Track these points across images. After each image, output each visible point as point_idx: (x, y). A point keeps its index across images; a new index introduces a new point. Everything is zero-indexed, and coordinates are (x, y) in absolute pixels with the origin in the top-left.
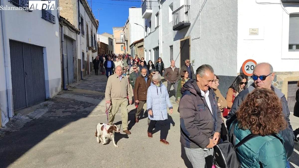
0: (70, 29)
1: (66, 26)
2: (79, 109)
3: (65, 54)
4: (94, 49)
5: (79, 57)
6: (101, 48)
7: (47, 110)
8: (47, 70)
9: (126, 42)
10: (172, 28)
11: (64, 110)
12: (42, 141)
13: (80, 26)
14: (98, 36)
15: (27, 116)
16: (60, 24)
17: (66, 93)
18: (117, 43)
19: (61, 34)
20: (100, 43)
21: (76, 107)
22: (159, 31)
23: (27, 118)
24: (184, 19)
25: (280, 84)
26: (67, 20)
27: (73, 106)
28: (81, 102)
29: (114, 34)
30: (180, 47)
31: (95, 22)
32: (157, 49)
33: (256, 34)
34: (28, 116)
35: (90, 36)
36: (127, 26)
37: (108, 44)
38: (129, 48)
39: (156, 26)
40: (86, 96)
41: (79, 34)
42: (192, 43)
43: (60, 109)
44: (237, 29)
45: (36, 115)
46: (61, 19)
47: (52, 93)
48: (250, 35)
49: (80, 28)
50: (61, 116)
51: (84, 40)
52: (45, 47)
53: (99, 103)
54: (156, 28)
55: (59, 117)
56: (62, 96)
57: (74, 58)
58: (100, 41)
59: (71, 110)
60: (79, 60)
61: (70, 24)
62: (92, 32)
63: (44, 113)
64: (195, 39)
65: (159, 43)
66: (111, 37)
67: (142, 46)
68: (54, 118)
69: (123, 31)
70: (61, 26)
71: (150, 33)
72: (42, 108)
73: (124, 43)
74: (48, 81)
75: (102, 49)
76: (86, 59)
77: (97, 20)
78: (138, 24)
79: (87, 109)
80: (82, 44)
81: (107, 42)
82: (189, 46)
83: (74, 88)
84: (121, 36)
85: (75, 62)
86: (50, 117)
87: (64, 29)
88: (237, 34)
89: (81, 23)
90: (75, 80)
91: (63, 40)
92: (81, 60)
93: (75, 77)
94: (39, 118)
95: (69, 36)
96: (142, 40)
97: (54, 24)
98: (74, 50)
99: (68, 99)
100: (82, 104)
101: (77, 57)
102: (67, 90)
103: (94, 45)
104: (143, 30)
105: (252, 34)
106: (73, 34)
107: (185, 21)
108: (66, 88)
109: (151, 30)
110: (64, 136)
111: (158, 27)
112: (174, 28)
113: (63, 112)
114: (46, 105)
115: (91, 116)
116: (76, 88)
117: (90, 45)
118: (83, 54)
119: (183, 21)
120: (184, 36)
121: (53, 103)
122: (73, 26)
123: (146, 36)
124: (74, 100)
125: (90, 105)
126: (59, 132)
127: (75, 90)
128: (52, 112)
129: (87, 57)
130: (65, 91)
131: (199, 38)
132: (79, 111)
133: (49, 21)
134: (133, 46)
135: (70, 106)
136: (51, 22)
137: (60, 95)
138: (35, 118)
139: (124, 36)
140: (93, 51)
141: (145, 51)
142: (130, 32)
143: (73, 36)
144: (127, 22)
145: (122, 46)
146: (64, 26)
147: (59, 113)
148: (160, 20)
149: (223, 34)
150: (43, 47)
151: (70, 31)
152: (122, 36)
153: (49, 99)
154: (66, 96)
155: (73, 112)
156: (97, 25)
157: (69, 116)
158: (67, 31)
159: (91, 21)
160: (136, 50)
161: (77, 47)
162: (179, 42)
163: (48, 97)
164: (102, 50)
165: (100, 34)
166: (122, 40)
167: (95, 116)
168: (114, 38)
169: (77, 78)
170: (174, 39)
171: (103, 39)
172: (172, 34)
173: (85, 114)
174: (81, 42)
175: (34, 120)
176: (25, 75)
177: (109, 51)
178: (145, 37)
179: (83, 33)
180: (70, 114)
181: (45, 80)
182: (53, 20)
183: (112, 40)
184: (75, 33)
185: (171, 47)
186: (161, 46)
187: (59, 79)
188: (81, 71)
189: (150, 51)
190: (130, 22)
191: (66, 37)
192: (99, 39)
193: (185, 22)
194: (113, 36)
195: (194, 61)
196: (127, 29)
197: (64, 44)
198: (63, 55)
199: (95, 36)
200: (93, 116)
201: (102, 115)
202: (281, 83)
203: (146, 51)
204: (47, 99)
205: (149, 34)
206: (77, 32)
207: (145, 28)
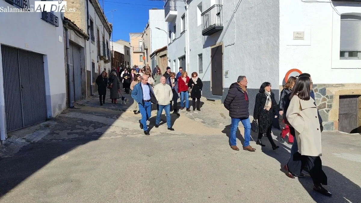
0: (76, 34)
1: (72, 29)
2: (88, 130)
3: (71, 65)
4: (107, 59)
5: (89, 68)
6: (115, 58)
7: (48, 131)
8: (48, 83)
9: (145, 50)
10: (201, 33)
11: (69, 131)
12: (42, 168)
13: (89, 30)
14: (111, 44)
15: (23, 139)
16: (64, 26)
17: (72, 111)
18: (134, 53)
19: (65, 39)
20: (113, 52)
21: (85, 128)
22: (186, 37)
23: (24, 141)
24: (215, 21)
25: (330, 99)
26: (73, 23)
27: (81, 127)
28: (91, 122)
29: (131, 42)
30: (211, 56)
31: (108, 27)
32: (183, 58)
33: (302, 38)
34: (25, 139)
35: (101, 43)
36: (147, 31)
37: (123, 54)
38: (149, 58)
39: (182, 31)
40: (97, 115)
41: (88, 40)
42: (225, 50)
43: (65, 130)
44: (279, 32)
45: (35, 138)
46: (66, 21)
47: (54, 111)
48: (294, 39)
49: (90, 33)
50: (66, 139)
51: (94, 47)
52: (46, 55)
53: (113, 122)
54: (182, 34)
55: (63, 140)
56: (67, 115)
57: (82, 69)
58: (114, 50)
59: (78, 131)
60: (89, 72)
61: (77, 27)
62: (104, 38)
63: (44, 135)
64: (228, 45)
65: (185, 52)
66: (128, 45)
67: (165, 55)
68: (57, 141)
69: (142, 37)
70: (66, 29)
71: (175, 39)
72: (43, 130)
73: (143, 51)
74: (50, 96)
75: (117, 59)
76: (96, 71)
77: (111, 24)
78: (160, 29)
79: (98, 130)
80: (92, 52)
81: (122, 51)
82: (222, 54)
83: (82, 105)
84: (139, 44)
85: (83, 74)
86: (52, 140)
87: (69, 33)
88: (279, 39)
89: (90, 26)
90: (84, 97)
91: (68, 47)
92: (90, 72)
93: (83, 93)
94: (39, 141)
95: (76, 42)
96: (165, 49)
97: (57, 26)
98: (82, 60)
99: (74, 118)
100: (92, 125)
101: (85, 68)
102: (73, 107)
103: (106, 54)
104: (167, 35)
105: (296, 38)
106: (81, 40)
107: (217, 23)
108: (71, 105)
109: (175, 36)
110: (69, 162)
111: (184, 31)
112: (204, 33)
113: (69, 134)
114: (47, 126)
115: (102, 138)
116: (84, 105)
117: (102, 54)
118: (93, 64)
119: (214, 24)
120: (216, 42)
121: (56, 123)
122: (81, 30)
123: (169, 43)
124: (82, 120)
125: (101, 125)
126: (64, 158)
127: (83, 108)
128: (55, 133)
129: (98, 68)
130: (71, 109)
131: (233, 45)
132: (88, 132)
133: (51, 23)
134: (155, 56)
135: (77, 126)
136: (53, 24)
137: (64, 114)
138: (34, 142)
139: (144, 43)
140: (106, 62)
141: (168, 62)
142: (151, 39)
143: (80, 42)
144: (147, 26)
145: (141, 56)
146: (69, 30)
147: (64, 135)
148: (187, 23)
149: (262, 38)
150: (43, 55)
151: (77, 36)
152: (141, 44)
153: (51, 119)
154: (72, 115)
155: (81, 134)
156: (111, 30)
157: (75, 138)
158: (73, 36)
159: (103, 24)
160: (157, 60)
161: (85, 56)
162: (209, 49)
163: (50, 116)
164: (116, 61)
165: (114, 42)
166: (141, 48)
167: (107, 138)
168: (131, 47)
169: (86, 94)
170: (204, 46)
171: (117, 47)
172: (201, 39)
173: (96, 136)
174: (91, 49)
175: (31, 143)
176: (21, 89)
177: (126, 62)
178: (169, 45)
179: (93, 39)
180: (77, 136)
181: (46, 95)
182: (56, 22)
183: (129, 48)
184: (83, 39)
185: (200, 56)
186: (188, 54)
187: (63, 94)
188: (91, 85)
189: (175, 61)
190: (150, 26)
191: (72, 44)
192: (113, 46)
193: (217, 25)
194: (130, 44)
195: (228, 72)
196: (147, 35)
197: (70, 51)
198: (68, 65)
199: (107, 43)
200: (105, 138)
201: (116, 137)
202: (332, 97)
203: (170, 61)
204: (48, 118)
205: (174, 41)
206: (86, 38)
207: (168, 33)
